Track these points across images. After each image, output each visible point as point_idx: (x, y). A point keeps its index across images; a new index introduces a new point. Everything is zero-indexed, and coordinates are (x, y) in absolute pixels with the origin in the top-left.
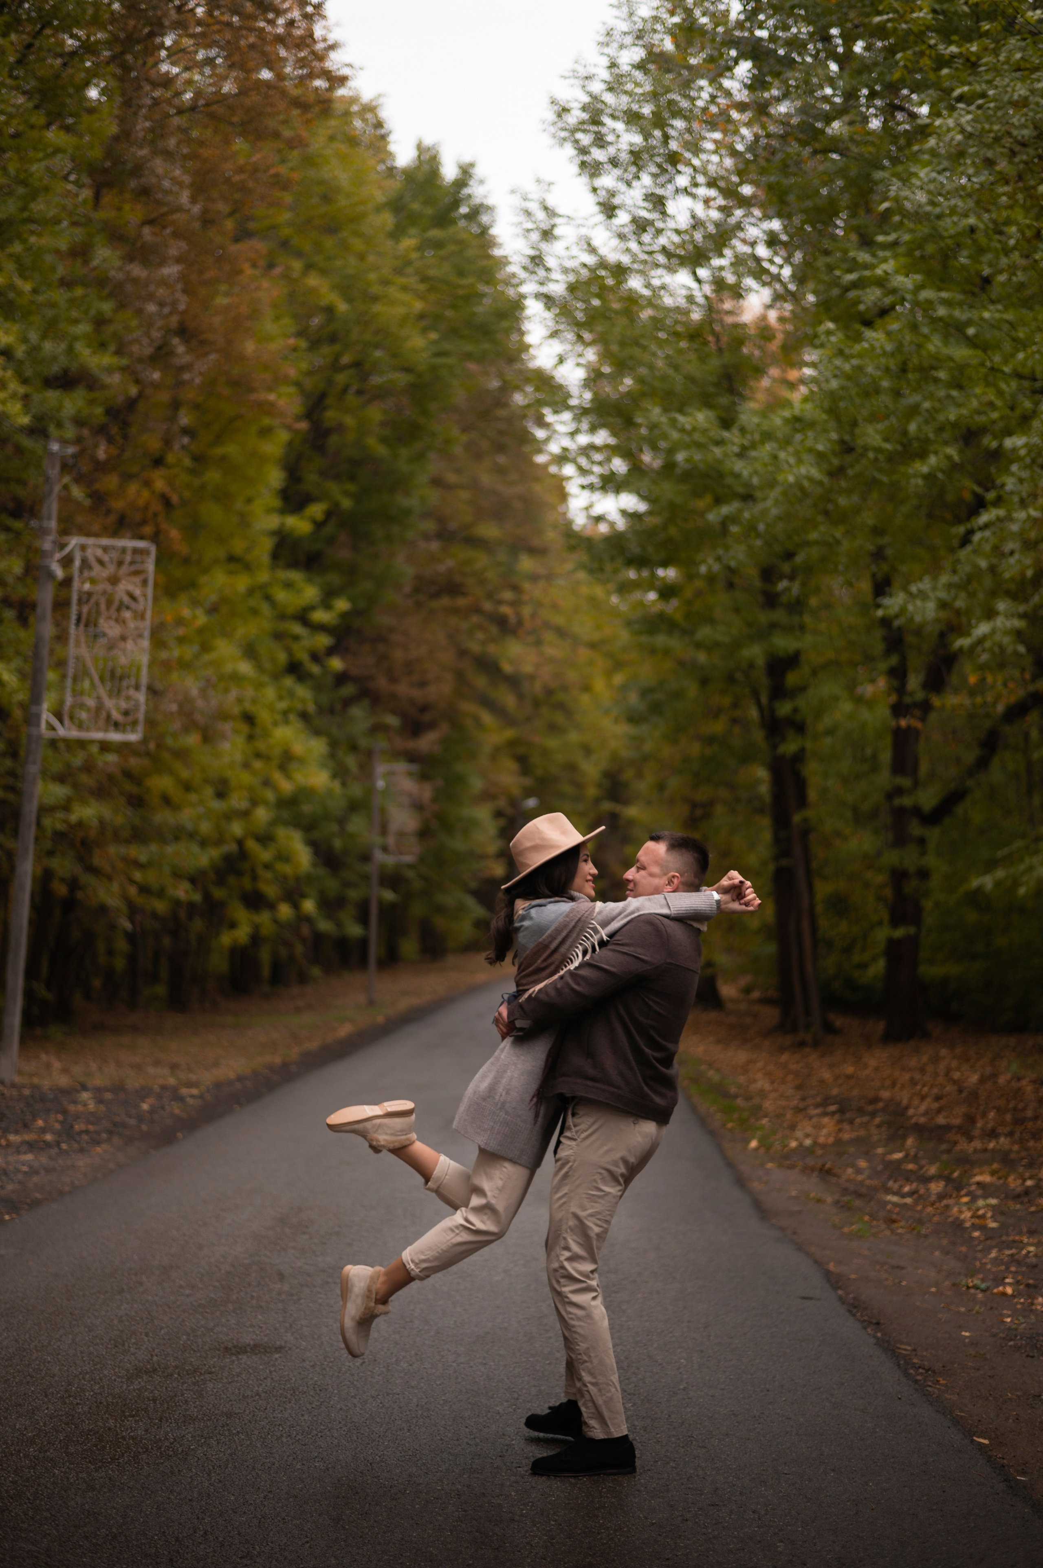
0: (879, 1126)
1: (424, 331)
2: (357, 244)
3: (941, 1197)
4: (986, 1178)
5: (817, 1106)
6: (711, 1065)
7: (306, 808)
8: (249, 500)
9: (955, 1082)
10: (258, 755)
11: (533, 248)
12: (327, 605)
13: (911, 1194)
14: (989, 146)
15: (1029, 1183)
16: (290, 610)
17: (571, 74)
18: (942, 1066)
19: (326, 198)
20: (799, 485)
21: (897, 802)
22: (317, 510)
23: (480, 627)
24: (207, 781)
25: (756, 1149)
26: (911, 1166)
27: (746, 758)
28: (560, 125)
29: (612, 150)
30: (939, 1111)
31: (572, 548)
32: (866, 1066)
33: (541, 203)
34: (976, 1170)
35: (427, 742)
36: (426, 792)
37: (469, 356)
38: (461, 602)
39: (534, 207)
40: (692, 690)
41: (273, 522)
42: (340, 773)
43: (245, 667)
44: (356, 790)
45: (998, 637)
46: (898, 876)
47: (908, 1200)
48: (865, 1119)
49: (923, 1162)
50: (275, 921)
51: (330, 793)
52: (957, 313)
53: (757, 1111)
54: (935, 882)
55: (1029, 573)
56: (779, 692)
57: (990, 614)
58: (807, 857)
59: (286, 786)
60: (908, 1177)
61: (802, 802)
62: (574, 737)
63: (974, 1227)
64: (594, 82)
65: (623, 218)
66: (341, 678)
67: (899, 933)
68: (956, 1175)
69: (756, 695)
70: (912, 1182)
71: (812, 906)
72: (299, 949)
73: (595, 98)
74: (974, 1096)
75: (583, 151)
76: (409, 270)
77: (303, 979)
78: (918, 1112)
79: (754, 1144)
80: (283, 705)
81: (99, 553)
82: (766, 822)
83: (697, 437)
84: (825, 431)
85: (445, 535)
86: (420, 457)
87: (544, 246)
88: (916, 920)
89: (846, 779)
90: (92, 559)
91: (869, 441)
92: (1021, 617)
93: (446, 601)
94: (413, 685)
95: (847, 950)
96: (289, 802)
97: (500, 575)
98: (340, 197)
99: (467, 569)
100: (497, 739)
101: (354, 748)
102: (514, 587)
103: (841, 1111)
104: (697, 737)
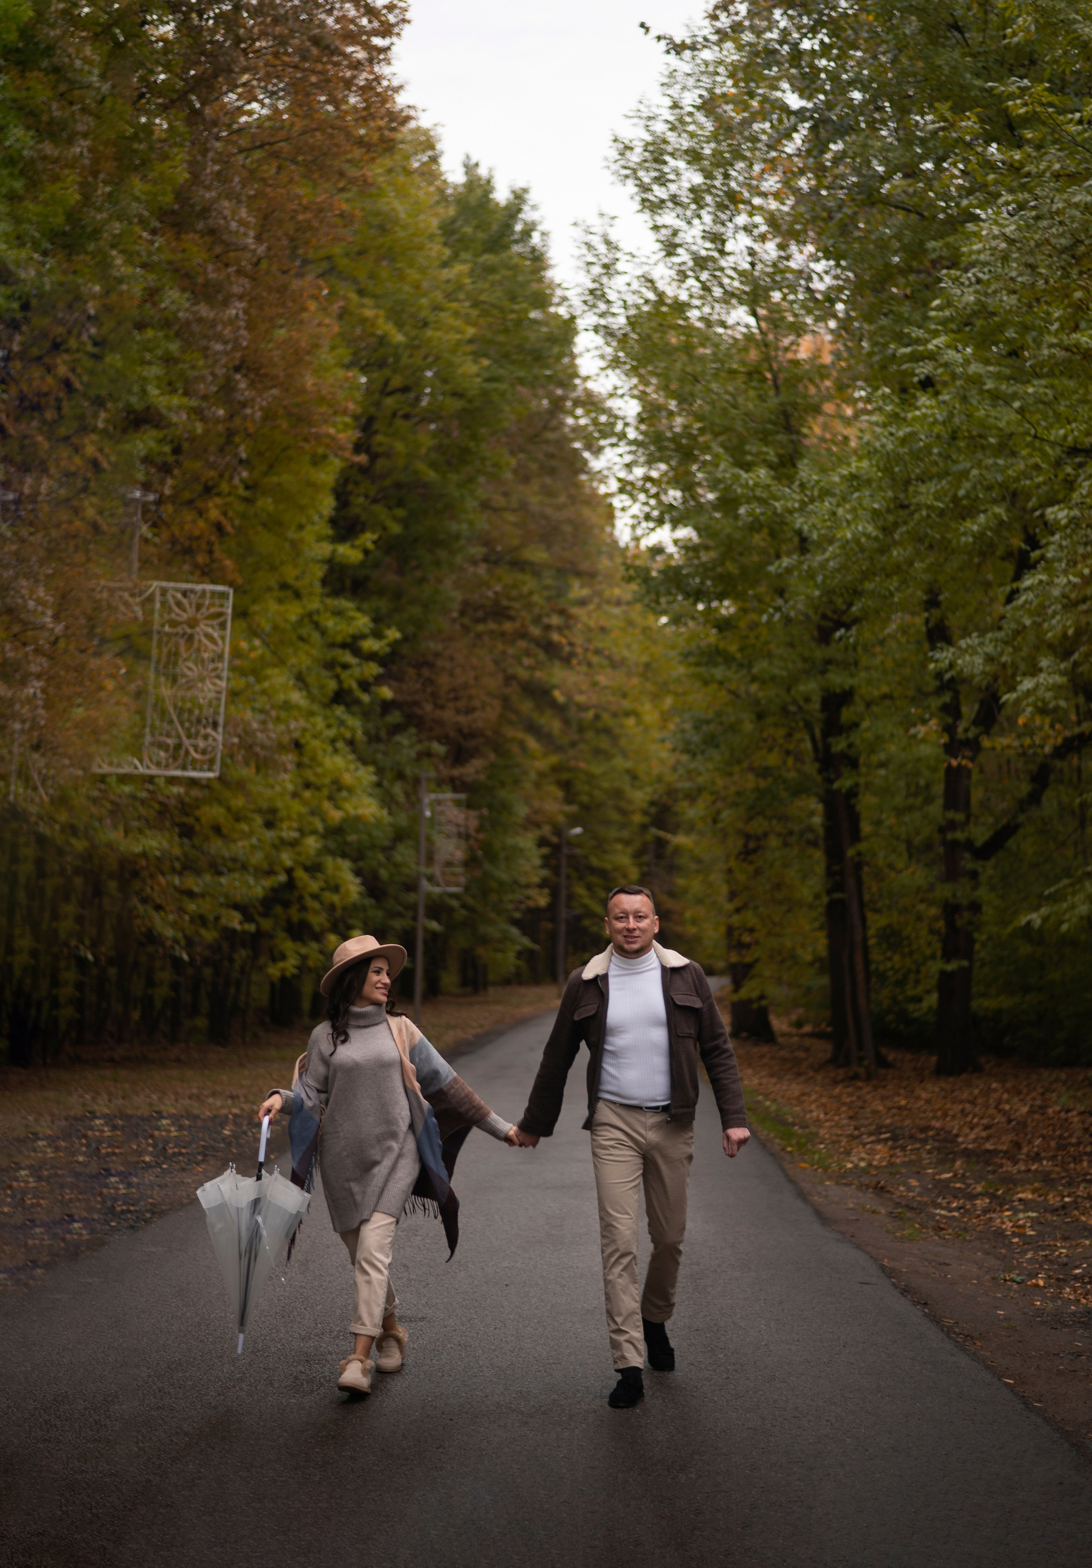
0: (929, 1152)
1: (477, 355)
2: (413, 274)
3: (985, 1211)
4: (1028, 1196)
5: (870, 1134)
6: (767, 1096)
7: (353, 838)
8: (301, 527)
10: (308, 785)
12: (378, 635)
13: (958, 1209)
14: (1031, 253)
15: (1067, 1199)
16: (339, 639)
17: (634, 114)
18: (993, 1098)
19: (383, 229)
20: (856, 540)
21: (950, 836)
22: (368, 538)
23: (528, 653)
24: (255, 810)
26: (959, 1185)
27: (798, 790)
28: (623, 162)
29: (673, 188)
30: (988, 1138)
32: (918, 1098)
33: (604, 237)
34: (1019, 1189)
35: (472, 770)
36: (471, 821)
37: (521, 381)
38: (508, 626)
39: (596, 241)
40: (748, 723)
41: (325, 549)
42: (387, 801)
43: (297, 697)
44: (403, 819)
46: (951, 910)
47: (956, 1214)
48: (918, 1145)
49: (970, 1181)
51: (379, 823)
52: (1003, 387)
53: (813, 1138)
54: (988, 913)
55: (1070, 632)
56: (833, 727)
57: (1034, 671)
58: (860, 891)
59: (336, 816)
60: (956, 1194)
61: (856, 836)
62: (619, 762)
63: (1014, 1234)
64: (656, 122)
65: (683, 256)
66: (387, 706)
67: (951, 967)
68: (1000, 1192)
69: (809, 727)
70: (960, 1199)
71: (865, 939)
73: (657, 137)
74: (1022, 1125)
75: (645, 188)
76: (461, 295)
78: (968, 1140)
80: (331, 733)
81: (179, 596)
82: (818, 855)
83: (758, 492)
84: (881, 488)
85: (492, 560)
86: (469, 482)
87: (605, 280)
88: (969, 954)
89: (900, 812)
90: (171, 601)
91: (922, 499)
92: (1062, 673)
93: (492, 625)
94: (458, 711)
95: (901, 983)
96: (335, 832)
97: (549, 599)
98: (397, 229)
99: (514, 593)
100: (542, 764)
101: (400, 776)
102: (562, 612)
103: (894, 1138)
104: (751, 769)
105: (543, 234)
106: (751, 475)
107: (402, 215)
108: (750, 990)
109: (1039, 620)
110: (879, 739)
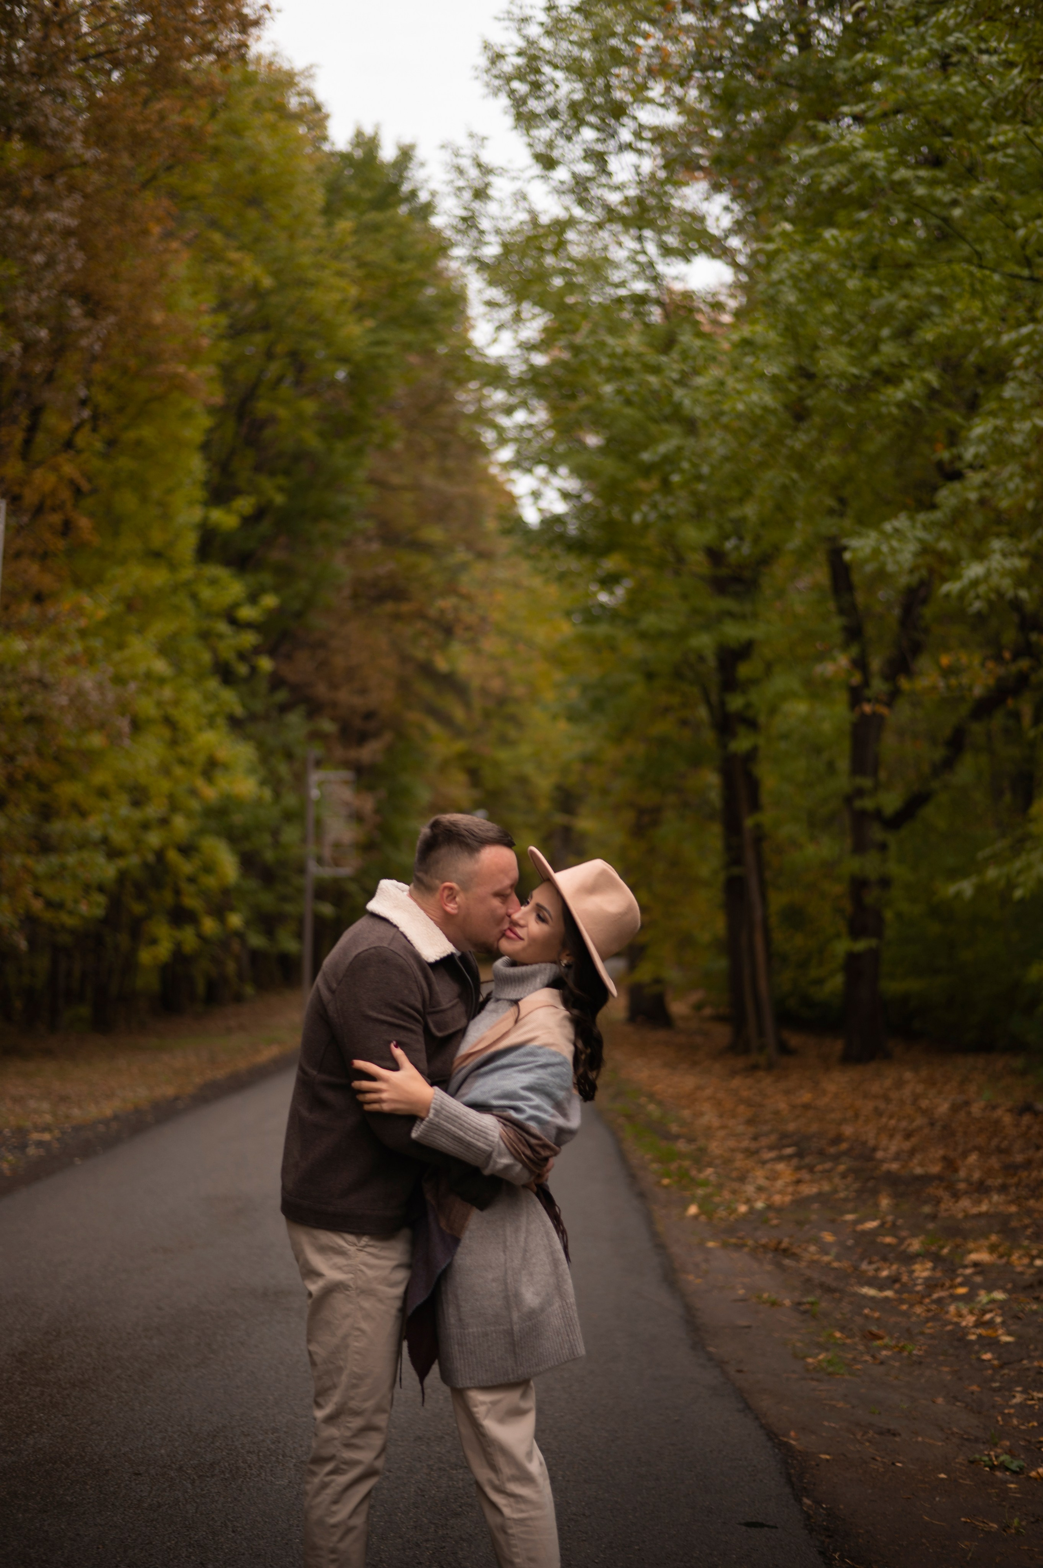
0: (844, 1176)
1: (361, 315)
2: (284, 218)
3: (931, 1285)
4: (983, 1256)
5: (771, 1148)
6: (652, 1096)
7: (238, 819)
8: (170, 491)
9: (924, 1112)
10: (182, 762)
11: (465, 209)
12: (253, 601)
13: (891, 1282)
16: (216, 609)
17: (506, 16)
18: (907, 1092)
20: (750, 416)
21: (859, 804)
22: (245, 504)
23: (425, 633)
24: (122, 787)
25: (696, 1217)
26: (888, 1240)
27: (696, 761)
28: (495, 72)
29: (550, 102)
30: (912, 1152)
31: (507, 532)
32: (824, 1093)
33: (474, 159)
34: (971, 1245)
35: (370, 752)
36: (368, 804)
37: (408, 347)
38: (405, 608)
39: (466, 163)
41: (196, 514)
42: (272, 781)
43: (160, 666)
44: (290, 800)
45: (995, 580)
46: (859, 885)
47: (889, 1293)
48: (828, 1165)
49: (904, 1233)
50: (200, 936)
51: (259, 802)
52: (939, 192)
53: (700, 1158)
54: (897, 891)
56: (730, 684)
57: (983, 553)
58: (761, 865)
59: (210, 793)
60: (885, 1255)
61: (755, 805)
63: (983, 1342)
64: (531, 25)
65: (562, 173)
66: (276, 683)
67: (861, 945)
68: (945, 1251)
69: (705, 691)
70: (891, 1264)
71: (765, 919)
72: (231, 967)
73: (531, 43)
74: (947, 1133)
75: (518, 102)
76: (347, 254)
77: (238, 998)
78: (888, 1155)
79: (693, 1210)
80: (211, 708)
82: (716, 829)
84: (780, 354)
85: (387, 537)
86: (358, 451)
87: (477, 207)
88: (878, 933)
92: (1023, 556)
93: (389, 607)
94: (353, 692)
95: (803, 965)
99: (411, 574)
100: (446, 750)
101: (288, 756)
103: (800, 1155)
104: (643, 738)
108: (645, 973)
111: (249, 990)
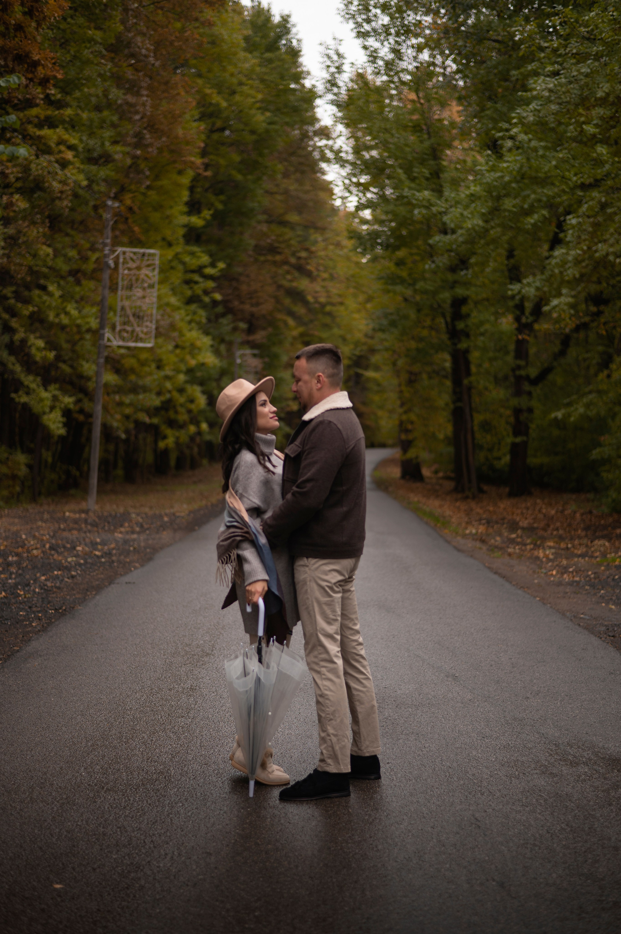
0: (505, 527)
1: (264, 109)
2: (230, 68)
4: (551, 544)
5: (476, 521)
7: (201, 374)
8: (172, 208)
9: (543, 513)
10: (178, 347)
11: (331, 76)
12: (213, 265)
13: (519, 549)
15: (569, 545)
16: (193, 267)
18: (537, 507)
19: (215, 44)
20: (473, 228)
21: (518, 373)
22: (207, 214)
23: (288, 272)
26: (519, 540)
27: (439, 349)
28: (347, 11)
29: (374, 25)
30: (534, 523)
32: (499, 507)
33: (336, 51)
34: (547, 541)
35: (259, 336)
37: (287, 124)
38: (278, 258)
39: (332, 53)
40: (413, 315)
41: (184, 220)
42: (218, 355)
45: (562, 306)
46: (517, 412)
48: (499, 525)
49: (524, 538)
50: (187, 434)
53: (449, 521)
54: (536, 414)
55: (577, 276)
56: (457, 316)
57: (559, 294)
58: (470, 402)
59: (193, 363)
60: (518, 543)
61: (468, 373)
62: (336, 331)
63: (544, 557)
65: (380, 63)
66: (217, 303)
67: (518, 440)
68: (538, 543)
69: (444, 316)
70: (519, 545)
71: (472, 427)
72: (196, 451)
75: (359, 25)
76: (255, 77)
78: (524, 523)
80: (189, 318)
81: (132, 255)
82: (448, 383)
84: (486, 201)
85: (270, 221)
86: (258, 180)
87: (337, 75)
88: (527, 434)
89: (491, 360)
90: (128, 258)
91: (506, 207)
92: (573, 297)
93: (269, 258)
94: (252, 305)
95: (490, 450)
96: (190, 371)
97: (299, 242)
98: (223, 44)
99: (281, 239)
100: (295, 333)
101: (222, 341)
102: (307, 250)
103: (488, 523)
104: (413, 338)
105: (298, 40)
106: (421, 194)
107: (226, 37)
108: (411, 454)
109: (562, 269)
110: (482, 323)
111: (205, 462)
